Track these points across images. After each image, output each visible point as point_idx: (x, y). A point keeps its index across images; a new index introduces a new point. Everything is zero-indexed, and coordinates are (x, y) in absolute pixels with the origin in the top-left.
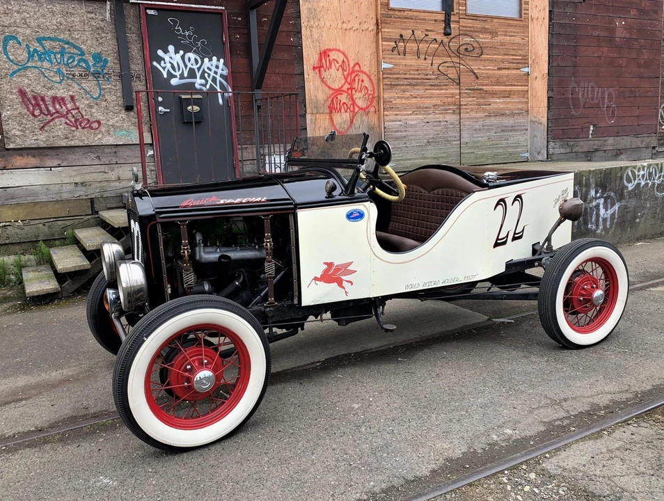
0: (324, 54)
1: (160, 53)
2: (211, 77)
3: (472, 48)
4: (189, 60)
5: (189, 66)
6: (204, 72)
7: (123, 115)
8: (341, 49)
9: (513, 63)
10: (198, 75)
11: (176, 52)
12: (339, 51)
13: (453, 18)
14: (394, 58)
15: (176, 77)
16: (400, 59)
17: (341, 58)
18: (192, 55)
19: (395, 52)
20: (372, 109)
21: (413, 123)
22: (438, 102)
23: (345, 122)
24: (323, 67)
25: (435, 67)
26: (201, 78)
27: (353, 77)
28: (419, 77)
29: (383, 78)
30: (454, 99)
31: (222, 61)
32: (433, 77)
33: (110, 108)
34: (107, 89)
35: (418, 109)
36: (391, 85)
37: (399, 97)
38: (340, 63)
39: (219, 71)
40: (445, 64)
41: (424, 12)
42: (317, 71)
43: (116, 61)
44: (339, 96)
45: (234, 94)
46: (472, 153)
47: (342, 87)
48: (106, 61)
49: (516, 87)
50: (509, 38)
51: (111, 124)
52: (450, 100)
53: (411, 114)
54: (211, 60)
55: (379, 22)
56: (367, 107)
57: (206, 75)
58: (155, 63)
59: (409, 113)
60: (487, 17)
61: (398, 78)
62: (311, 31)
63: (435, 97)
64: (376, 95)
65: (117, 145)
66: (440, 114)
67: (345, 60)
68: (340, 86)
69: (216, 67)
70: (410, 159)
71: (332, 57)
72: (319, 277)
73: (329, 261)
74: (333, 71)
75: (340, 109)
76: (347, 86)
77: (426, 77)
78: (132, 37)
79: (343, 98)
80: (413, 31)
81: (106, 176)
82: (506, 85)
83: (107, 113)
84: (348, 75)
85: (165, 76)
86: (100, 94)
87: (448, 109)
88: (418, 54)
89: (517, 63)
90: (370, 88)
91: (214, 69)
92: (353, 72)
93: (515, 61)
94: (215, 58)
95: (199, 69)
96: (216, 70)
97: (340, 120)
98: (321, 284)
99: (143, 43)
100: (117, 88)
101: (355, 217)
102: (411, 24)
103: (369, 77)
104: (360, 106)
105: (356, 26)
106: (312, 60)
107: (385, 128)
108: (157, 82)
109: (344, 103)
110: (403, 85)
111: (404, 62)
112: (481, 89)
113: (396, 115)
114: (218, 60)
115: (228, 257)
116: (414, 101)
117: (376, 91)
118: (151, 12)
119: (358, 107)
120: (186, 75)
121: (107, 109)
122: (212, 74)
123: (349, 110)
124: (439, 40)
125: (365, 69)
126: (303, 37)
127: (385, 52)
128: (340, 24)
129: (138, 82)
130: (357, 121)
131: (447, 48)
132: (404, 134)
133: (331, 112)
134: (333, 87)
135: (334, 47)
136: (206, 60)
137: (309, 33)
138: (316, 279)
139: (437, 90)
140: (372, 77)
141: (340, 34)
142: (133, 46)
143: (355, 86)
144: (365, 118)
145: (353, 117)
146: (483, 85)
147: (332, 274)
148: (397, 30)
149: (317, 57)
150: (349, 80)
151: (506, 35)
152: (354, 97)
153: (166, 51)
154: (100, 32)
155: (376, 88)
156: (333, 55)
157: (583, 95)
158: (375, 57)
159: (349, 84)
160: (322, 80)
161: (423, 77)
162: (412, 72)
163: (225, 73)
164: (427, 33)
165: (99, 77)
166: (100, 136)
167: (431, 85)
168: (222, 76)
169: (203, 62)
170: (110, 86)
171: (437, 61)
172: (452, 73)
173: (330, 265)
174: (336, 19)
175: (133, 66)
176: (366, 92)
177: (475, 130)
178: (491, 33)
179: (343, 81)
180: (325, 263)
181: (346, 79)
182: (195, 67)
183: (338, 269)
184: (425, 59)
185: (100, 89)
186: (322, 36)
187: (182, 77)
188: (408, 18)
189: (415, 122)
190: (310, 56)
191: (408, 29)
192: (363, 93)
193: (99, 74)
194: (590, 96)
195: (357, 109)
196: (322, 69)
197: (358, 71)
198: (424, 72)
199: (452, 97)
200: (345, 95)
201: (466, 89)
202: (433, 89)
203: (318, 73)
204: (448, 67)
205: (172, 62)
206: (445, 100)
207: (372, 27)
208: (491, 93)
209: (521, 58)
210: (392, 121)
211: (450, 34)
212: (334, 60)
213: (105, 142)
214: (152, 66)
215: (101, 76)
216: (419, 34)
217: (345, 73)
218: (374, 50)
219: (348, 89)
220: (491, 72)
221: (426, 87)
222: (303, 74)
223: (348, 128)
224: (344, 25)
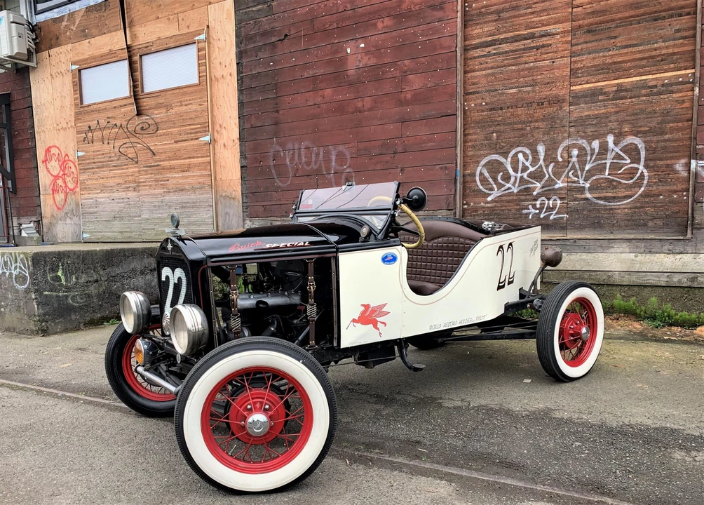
0: (48, 150)
3: (147, 126)
9: (191, 133)
12: (57, 146)
14: (85, 147)
16: (89, 147)
17: (58, 152)
19: (86, 142)
20: (77, 190)
21: (101, 200)
22: (121, 181)
23: (61, 200)
24: (47, 160)
25: (116, 149)
27: (65, 165)
28: (104, 160)
29: (78, 164)
30: (133, 177)
32: (115, 158)
35: (104, 188)
36: (84, 169)
37: (90, 179)
38: (57, 157)
40: (124, 146)
41: (105, 102)
42: (45, 163)
44: (57, 181)
46: (152, 229)
49: (195, 160)
52: (131, 178)
53: (100, 193)
56: (75, 188)
59: (98, 191)
60: (159, 91)
61: (89, 163)
62: (40, 136)
63: (118, 177)
66: (123, 192)
67: (60, 154)
68: (58, 172)
70: (100, 232)
71: (52, 153)
72: (357, 318)
74: (53, 162)
75: (59, 190)
76: (62, 173)
77: (110, 159)
79: (60, 182)
80: (98, 121)
82: (185, 159)
84: (62, 164)
87: (129, 187)
88: (103, 140)
89: (196, 133)
90: (75, 173)
92: (65, 161)
93: (192, 131)
97: (59, 199)
98: (358, 325)
102: (97, 115)
103: (74, 164)
105: (65, 125)
106: (42, 156)
107: (81, 204)
109: (61, 186)
111: (92, 149)
112: (158, 165)
113: (89, 194)
116: (101, 181)
119: (69, 188)
123: (64, 191)
124: (119, 124)
125: (71, 158)
126: (36, 141)
127: (79, 143)
128: (55, 126)
131: (126, 130)
132: (95, 209)
133: (53, 193)
134: (54, 174)
135: (54, 144)
138: (354, 321)
139: (119, 169)
141: (56, 134)
143: (66, 172)
145: (66, 197)
146: (160, 161)
148: (86, 123)
149: (44, 154)
150: (63, 168)
152: (66, 181)
156: (53, 151)
157: (292, 159)
159: (63, 171)
160: (47, 168)
161: (108, 159)
162: (98, 157)
164: (109, 120)
167: (114, 166)
171: (118, 144)
172: (131, 153)
173: (366, 307)
174: (53, 123)
176: (73, 176)
177: (155, 206)
178: (165, 106)
179: (59, 169)
180: (363, 305)
181: (61, 167)
183: (374, 311)
184: (109, 143)
186: (46, 138)
188: (93, 111)
189: (103, 199)
190: (40, 154)
191: (94, 120)
192: (71, 177)
194: (304, 159)
195: (68, 190)
196: (47, 162)
197: (67, 160)
198: (108, 155)
199: (132, 175)
200: (60, 179)
201: (144, 167)
202: (116, 170)
203: (45, 166)
204: (127, 148)
206: (127, 179)
208: (168, 168)
209: (199, 126)
210: (86, 199)
212: (53, 154)
216: (103, 123)
217: (60, 163)
219: (62, 175)
220: (167, 146)
221: (111, 168)
222: (37, 167)
223: (63, 206)
224: (58, 127)
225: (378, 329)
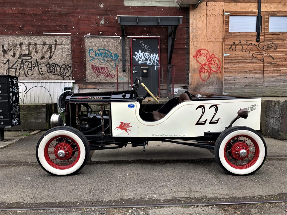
0: (199, 51)
1: (136, 53)
2: (153, 61)
3: (271, 46)
4: (146, 55)
5: (146, 57)
6: (151, 59)
7: (122, 73)
8: (206, 49)
10: (148, 60)
11: (141, 52)
12: (205, 50)
13: (261, 34)
14: (230, 52)
15: (141, 61)
16: (233, 52)
17: (206, 52)
18: (147, 53)
19: (231, 49)
20: (219, 72)
21: (238, 77)
22: (252, 69)
23: (206, 76)
24: (198, 56)
25: (251, 55)
26: (149, 61)
27: (211, 59)
28: (242, 59)
29: (224, 60)
30: (260, 68)
31: (157, 55)
32: (249, 59)
35: (241, 72)
36: (228, 62)
37: (231, 67)
38: (205, 54)
39: (156, 59)
40: (256, 54)
41: (246, 33)
42: (195, 57)
43: (121, 56)
44: (204, 67)
45: (160, 66)
46: (269, 91)
47: (206, 63)
48: (118, 56)
52: (258, 68)
53: (237, 74)
54: (153, 55)
55: (224, 38)
56: (217, 71)
57: (151, 60)
58: (134, 56)
60: (280, 33)
61: (232, 60)
62: (194, 43)
63: (250, 67)
64: (221, 66)
65: (119, 83)
66: (252, 74)
67: (208, 53)
68: (205, 63)
69: (155, 57)
70: (236, 92)
71: (202, 52)
73: (122, 122)
74: (202, 57)
75: (204, 71)
77: (246, 59)
78: (127, 48)
79: (206, 67)
80: (240, 41)
84: (209, 59)
85: (137, 61)
86: (115, 66)
87: (257, 72)
88: (242, 50)
90: (218, 63)
91: (154, 58)
92: (211, 57)
94: (155, 54)
95: (149, 58)
96: (155, 58)
97: (204, 76)
98: (119, 129)
99: (130, 50)
100: (121, 64)
101: (131, 106)
102: (239, 38)
103: (218, 59)
104: (213, 70)
105: (213, 40)
106: (193, 53)
107: (224, 79)
108: (134, 62)
109: (206, 69)
110: (234, 62)
111: (235, 53)
112: (276, 64)
113: (230, 74)
114: (156, 55)
115: (96, 117)
116: (239, 68)
117: (221, 65)
118: (134, 40)
119: (213, 71)
120: (144, 60)
122: (153, 59)
123: (208, 72)
124: (253, 44)
125: (217, 56)
126: (190, 45)
127: (226, 50)
128: (206, 40)
129: (128, 63)
130: (212, 76)
131: (258, 47)
132: (234, 82)
133: (200, 73)
134: (202, 63)
135: (203, 48)
136: (152, 55)
137: (192, 44)
138: (117, 127)
139: (251, 64)
140: (220, 59)
141: (206, 43)
142: (127, 51)
143: (212, 63)
144: (216, 75)
145: (210, 75)
146: (277, 62)
147: (123, 126)
148: (232, 41)
149: (195, 52)
150: (209, 61)
152: (211, 67)
153: (138, 52)
154: (117, 47)
155: (221, 63)
156: (202, 51)
158: (222, 52)
159: (209, 62)
160: (197, 61)
161: (244, 59)
162: (238, 57)
163: (158, 59)
164: (247, 41)
165: (116, 61)
166: (114, 80)
167: (248, 62)
168: (157, 60)
169: (150, 55)
170: (119, 64)
171: (252, 52)
172: (260, 57)
173: (122, 123)
174: (205, 38)
175: (127, 57)
176: (217, 65)
177: (272, 81)
178: (282, 39)
179: (206, 61)
180: (121, 122)
181: (208, 60)
182: (148, 57)
183: (125, 125)
184: (246, 52)
186: (198, 45)
187: (143, 61)
188: (238, 36)
189: (239, 77)
190: (192, 51)
191: (238, 40)
192: (215, 65)
195: (212, 72)
196: (197, 57)
197: (213, 57)
198: (245, 57)
200: (207, 66)
201: (267, 64)
202: (249, 64)
203: (195, 58)
204: (257, 55)
205: (140, 56)
206: (256, 68)
207: (221, 40)
208: (281, 65)
210: (228, 76)
211: (259, 41)
212: (203, 53)
216: (243, 42)
217: (208, 58)
218: (221, 49)
219: (208, 64)
220: (281, 56)
221: (245, 63)
222: (189, 59)
223: (207, 79)
224: (208, 40)
225: (127, 132)
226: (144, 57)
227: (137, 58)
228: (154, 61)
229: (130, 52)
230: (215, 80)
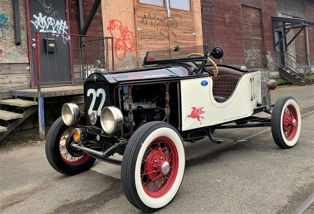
0: (112, 22)
1: (35, 16)
3: (173, 23)
5: (49, 23)
6: (56, 27)
7: (14, 47)
8: (119, 20)
9: (189, 30)
10: (54, 28)
11: (43, 16)
12: (118, 21)
14: (142, 26)
15: (42, 29)
16: (144, 26)
17: (119, 24)
18: (50, 19)
19: (143, 23)
20: (133, 49)
21: (151, 56)
22: (161, 47)
23: (122, 55)
24: (111, 28)
25: (159, 31)
26: (55, 30)
27: (125, 34)
28: (152, 35)
29: (138, 34)
30: (167, 46)
31: (65, 22)
32: (158, 35)
33: (8, 44)
34: (6, 33)
36: (141, 38)
37: (145, 44)
38: (119, 27)
39: (64, 27)
40: (163, 30)
41: (153, 6)
42: (109, 30)
43: (12, 19)
44: (119, 42)
47: (120, 38)
48: (7, 19)
49: (191, 42)
50: (187, 19)
51: (8, 52)
52: (166, 46)
54: (60, 21)
55: (135, 9)
56: (131, 48)
57: (57, 29)
58: (32, 21)
60: (178, 10)
61: (144, 35)
62: (106, 11)
63: (159, 44)
64: (135, 42)
65: (10, 64)
66: (162, 52)
67: (121, 25)
68: (119, 37)
71: (115, 24)
72: (190, 115)
73: (194, 107)
74: (116, 30)
75: (120, 48)
76: (122, 38)
77: (155, 35)
78: (21, 7)
79: (121, 43)
80: (149, 14)
81: (3, 80)
82: (187, 40)
83: (6, 46)
84: (123, 32)
85: (37, 28)
86: (3, 36)
87: (165, 50)
88: (152, 24)
89: (191, 31)
90: (132, 39)
91: (61, 26)
92: (125, 31)
93: (190, 30)
94: (62, 21)
95: (54, 25)
96: (63, 26)
97: (119, 54)
98: (190, 118)
99: (26, 11)
100: (12, 33)
101: (204, 84)
102: (148, 10)
103: (132, 34)
104: (128, 47)
105: (126, 10)
107: (140, 58)
108: (33, 32)
109: (121, 46)
110: (146, 38)
111: (146, 28)
112: (178, 42)
113: (144, 52)
114: (63, 22)
116: (151, 46)
117: (135, 41)
120: (47, 28)
121: (6, 44)
122: (60, 28)
123: (123, 49)
124: (160, 19)
125: (130, 30)
126: (103, 13)
127: (138, 23)
128: (118, 9)
129: (23, 31)
130: (127, 55)
131: (163, 22)
133: (116, 49)
134: (116, 38)
135: (116, 19)
136: (58, 21)
137: (105, 12)
138: (188, 116)
139: (160, 41)
140: (133, 34)
141: (119, 13)
142: (21, 12)
143: (126, 38)
144: (131, 53)
145: (125, 53)
146: (178, 40)
148: (143, 13)
149: (109, 23)
150: (123, 35)
151: (186, 18)
152: (126, 43)
153: (38, 16)
154: (5, 4)
155: (135, 39)
156: (116, 23)
157: (216, 46)
158: (134, 25)
159: (123, 37)
160: (112, 34)
162: (150, 33)
163: (67, 28)
164: (155, 15)
165: (2, 27)
166: (1, 58)
167: (158, 39)
168: (65, 29)
169: (56, 22)
170: (8, 32)
171: (160, 28)
172: (166, 34)
173: (194, 108)
174: (117, 7)
175: (21, 22)
176: (131, 41)
178: (180, 17)
179: (121, 35)
180: (192, 108)
181: (122, 34)
182: (52, 24)
183: (197, 111)
184: (155, 27)
185: (3, 33)
186: (111, 14)
187: (45, 29)
188: (147, 8)
189: (152, 56)
190: (106, 23)
191: (147, 13)
192: (129, 41)
193: (3, 25)
195: (127, 49)
196: (111, 29)
197: (127, 31)
198: (154, 33)
199: (166, 45)
200: (121, 42)
201: (172, 41)
202: (158, 41)
203: (109, 31)
204: (164, 31)
205: (41, 21)
206: (164, 46)
207: (132, 11)
208: (181, 44)
209: (192, 28)
210: (143, 55)
212: (116, 25)
213: (4, 62)
214: (31, 23)
215: (4, 26)
216: (152, 16)
217: (122, 32)
218: (133, 21)
219: (123, 39)
220: (181, 34)
221: (156, 40)
222: (102, 31)
223: (123, 58)
224: (120, 9)
225: (200, 121)
226: (48, 24)
227: (38, 25)
228: (61, 31)
229: (26, 14)
230: (130, 58)
